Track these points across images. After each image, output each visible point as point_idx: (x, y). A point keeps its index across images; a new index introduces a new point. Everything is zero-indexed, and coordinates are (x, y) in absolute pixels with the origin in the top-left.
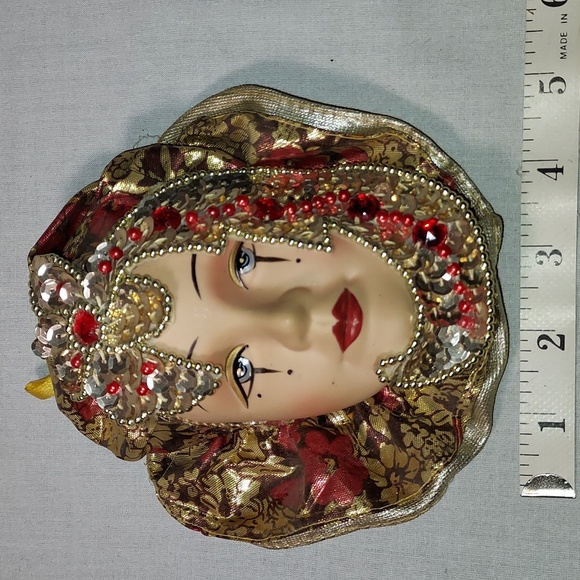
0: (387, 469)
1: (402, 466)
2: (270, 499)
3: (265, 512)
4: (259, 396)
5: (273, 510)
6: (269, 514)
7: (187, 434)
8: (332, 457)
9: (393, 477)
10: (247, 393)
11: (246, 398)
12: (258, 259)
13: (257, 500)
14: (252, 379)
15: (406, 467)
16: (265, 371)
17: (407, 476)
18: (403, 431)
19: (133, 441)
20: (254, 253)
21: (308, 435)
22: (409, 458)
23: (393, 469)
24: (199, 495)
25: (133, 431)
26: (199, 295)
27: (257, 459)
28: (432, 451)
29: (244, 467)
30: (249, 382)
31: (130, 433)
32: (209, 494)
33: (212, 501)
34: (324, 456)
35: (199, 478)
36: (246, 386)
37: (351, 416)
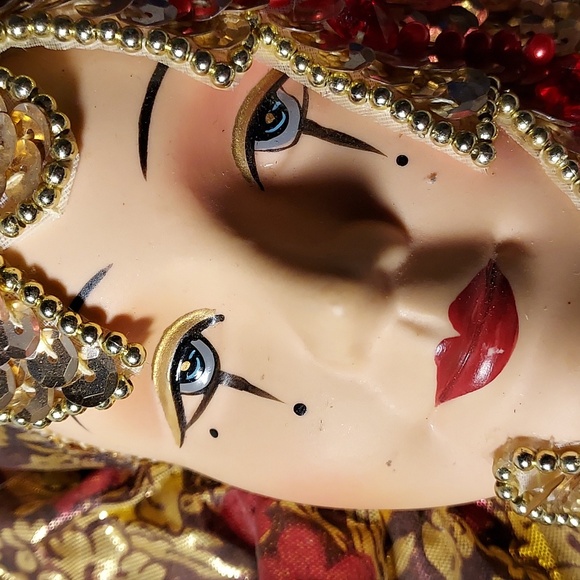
4: (214, 433)
7: (39, 449)
10: (188, 417)
12: (310, 128)
16: (241, 384)
20: (303, 111)
21: (288, 534)
26: (144, 172)
30: (200, 397)
36: (191, 403)
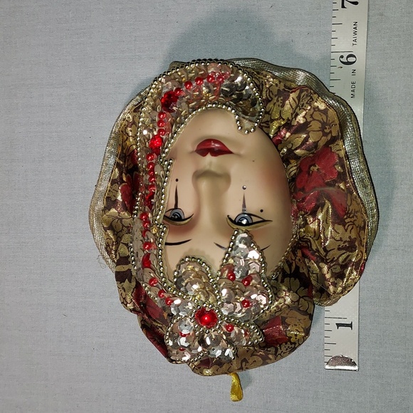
0: (323, 135)
1: (320, 125)
2: (345, 217)
3: (352, 220)
4: (262, 211)
5: (350, 214)
6: (353, 217)
8: (309, 168)
9: (327, 131)
10: (260, 220)
11: (264, 221)
12: (176, 207)
13: (346, 226)
14: (250, 215)
15: (320, 122)
16: (244, 206)
17: (325, 121)
18: (296, 123)
19: (292, 301)
21: (298, 187)
22: (314, 120)
23: (323, 131)
24: (339, 264)
25: (285, 301)
27: (319, 226)
28: (307, 103)
29: (324, 235)
30: (252, 217)
31: (286, 303)
32: (338, 258)
33: (344, 256)
34: (309, 174)
35: (327, 263)
36: (255, 219)
37: (292, 161)
